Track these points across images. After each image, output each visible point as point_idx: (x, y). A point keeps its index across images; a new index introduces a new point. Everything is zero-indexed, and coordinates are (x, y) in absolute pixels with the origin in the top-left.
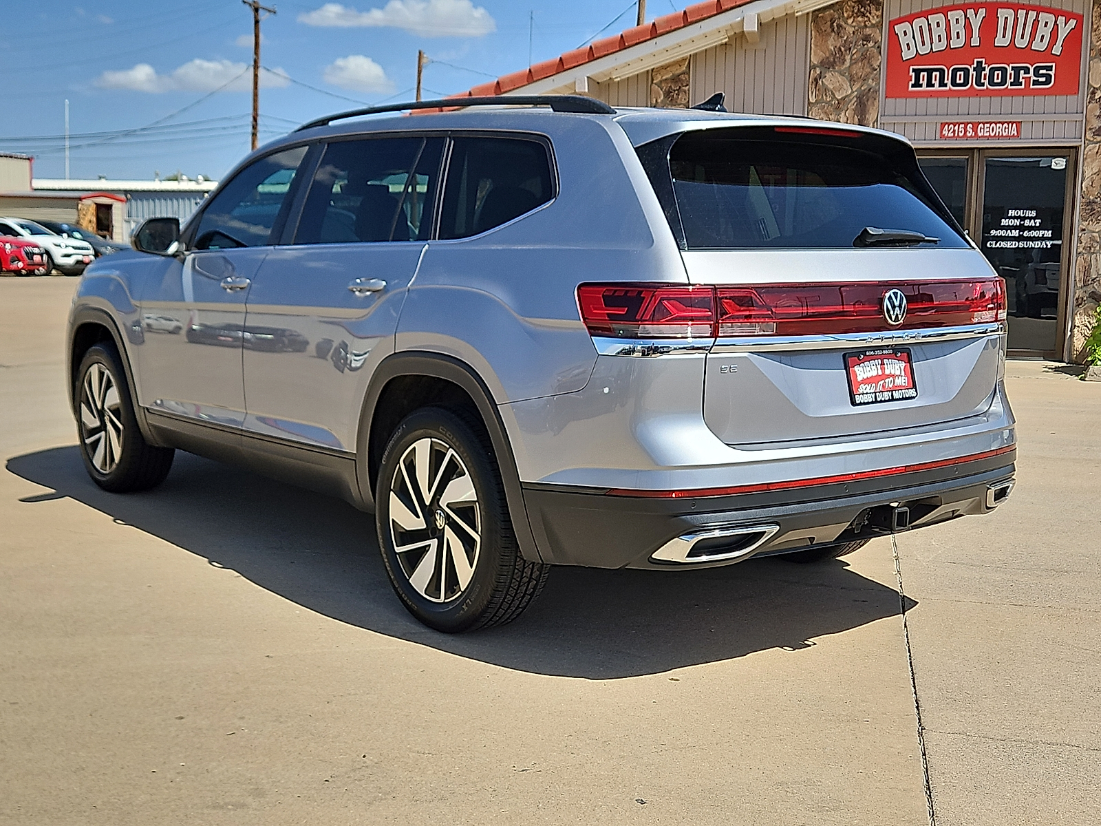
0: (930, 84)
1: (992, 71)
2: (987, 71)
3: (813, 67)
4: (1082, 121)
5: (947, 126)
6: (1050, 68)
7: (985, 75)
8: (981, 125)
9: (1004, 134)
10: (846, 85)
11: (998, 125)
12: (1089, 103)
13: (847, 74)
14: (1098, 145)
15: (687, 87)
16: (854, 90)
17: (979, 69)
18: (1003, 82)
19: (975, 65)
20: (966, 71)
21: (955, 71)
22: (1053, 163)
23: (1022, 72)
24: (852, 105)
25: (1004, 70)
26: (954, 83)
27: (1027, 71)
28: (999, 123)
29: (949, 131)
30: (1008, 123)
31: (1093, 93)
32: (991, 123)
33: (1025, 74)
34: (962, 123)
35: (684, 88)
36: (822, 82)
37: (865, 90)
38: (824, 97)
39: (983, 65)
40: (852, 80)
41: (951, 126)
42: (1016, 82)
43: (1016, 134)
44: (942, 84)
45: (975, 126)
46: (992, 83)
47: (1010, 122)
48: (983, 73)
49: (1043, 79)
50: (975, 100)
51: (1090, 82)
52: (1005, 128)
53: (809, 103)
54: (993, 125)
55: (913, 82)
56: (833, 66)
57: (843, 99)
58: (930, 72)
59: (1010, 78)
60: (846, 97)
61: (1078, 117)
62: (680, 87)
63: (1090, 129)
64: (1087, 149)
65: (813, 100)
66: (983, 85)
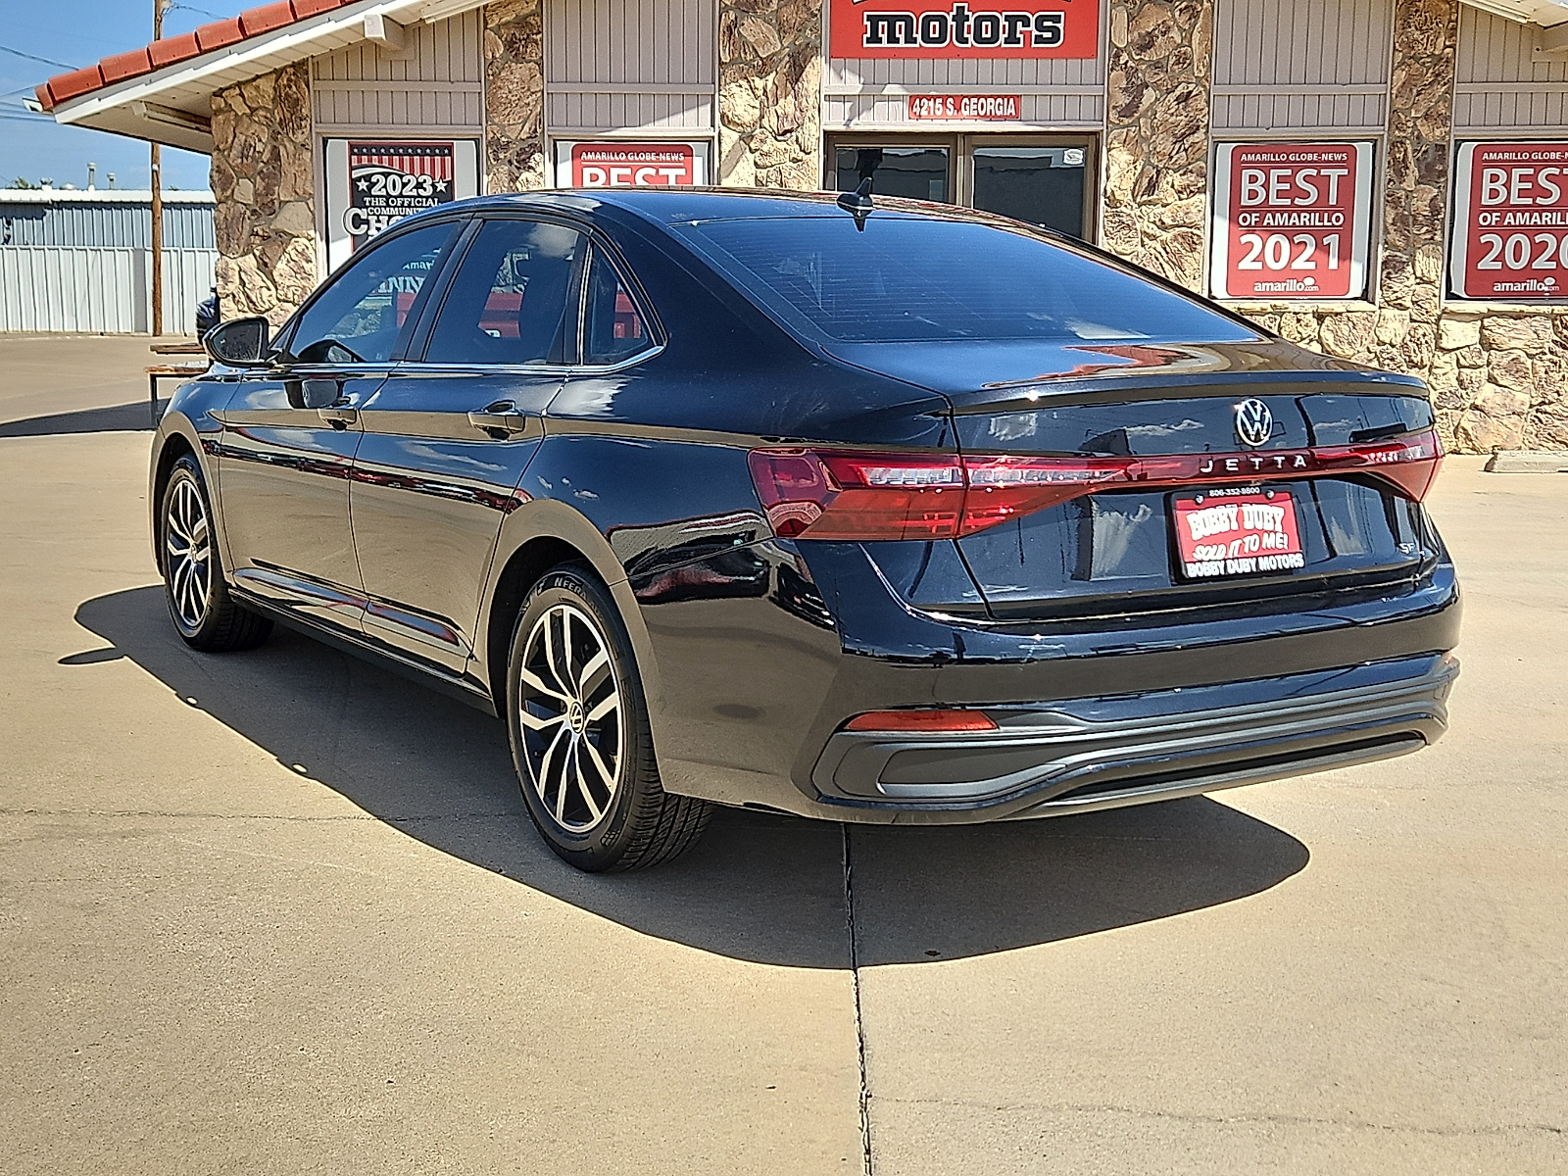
0: (892, 39)
1: (979, 20)
2: (971, 22)
3: (726, 9)
4: (1103, 96)
5: (918, 100)
6: (1057, 19)
7: (969, 26)
8: (966, 100)
9: (998, 114)
10: (774, 37)
11: (989, 99)
12: (1112, 70)
13: (774, 21)
14: (1125, 130)
15: (540, 35)
16: (785, 45)
17: (960, 18)
18: (994, 38)
19: (954, 13)
20: (943, 20)
21: (928, 20)
22: (1066, 157)
23: (1019, 24)
24: (784, 66)
25: (995, 21)
26: (926, 38)
27: (1026, 24)
28: (991, 96)
29: (921, 107)
30: (1003, 97)
31: (1117, 56)
32: (979, 97)
33: (1023, 26)
34: (939, 97)
35: (534, 36)
36: (739, 33)
37: (800, 45)
38: (743, 55)
39: (966, 13)
40: (781, 30)
41: (924, 100)
42: (1012, 39)
43: (1014, 114)
44: (909, 39)
45: (958, 101)
46: (978, 38)
47: (1006, 96)
48: (966, 23)
49: (1048, 35)
50: (956, 63)
51: (1113, 39)
52: (999, 105)
53: (721, 63)
54: (982, 100)
55: (869, 35)
56: (754, 9)
57: (770, 57)
58: (891, 21)
59: (1004, 33)
60: (774, 54)
61: (1098, 90)
62: (528, 35)
63: (1114, 107)
64: (1111, 136)
65: (726, 58)
66: (966, 41)
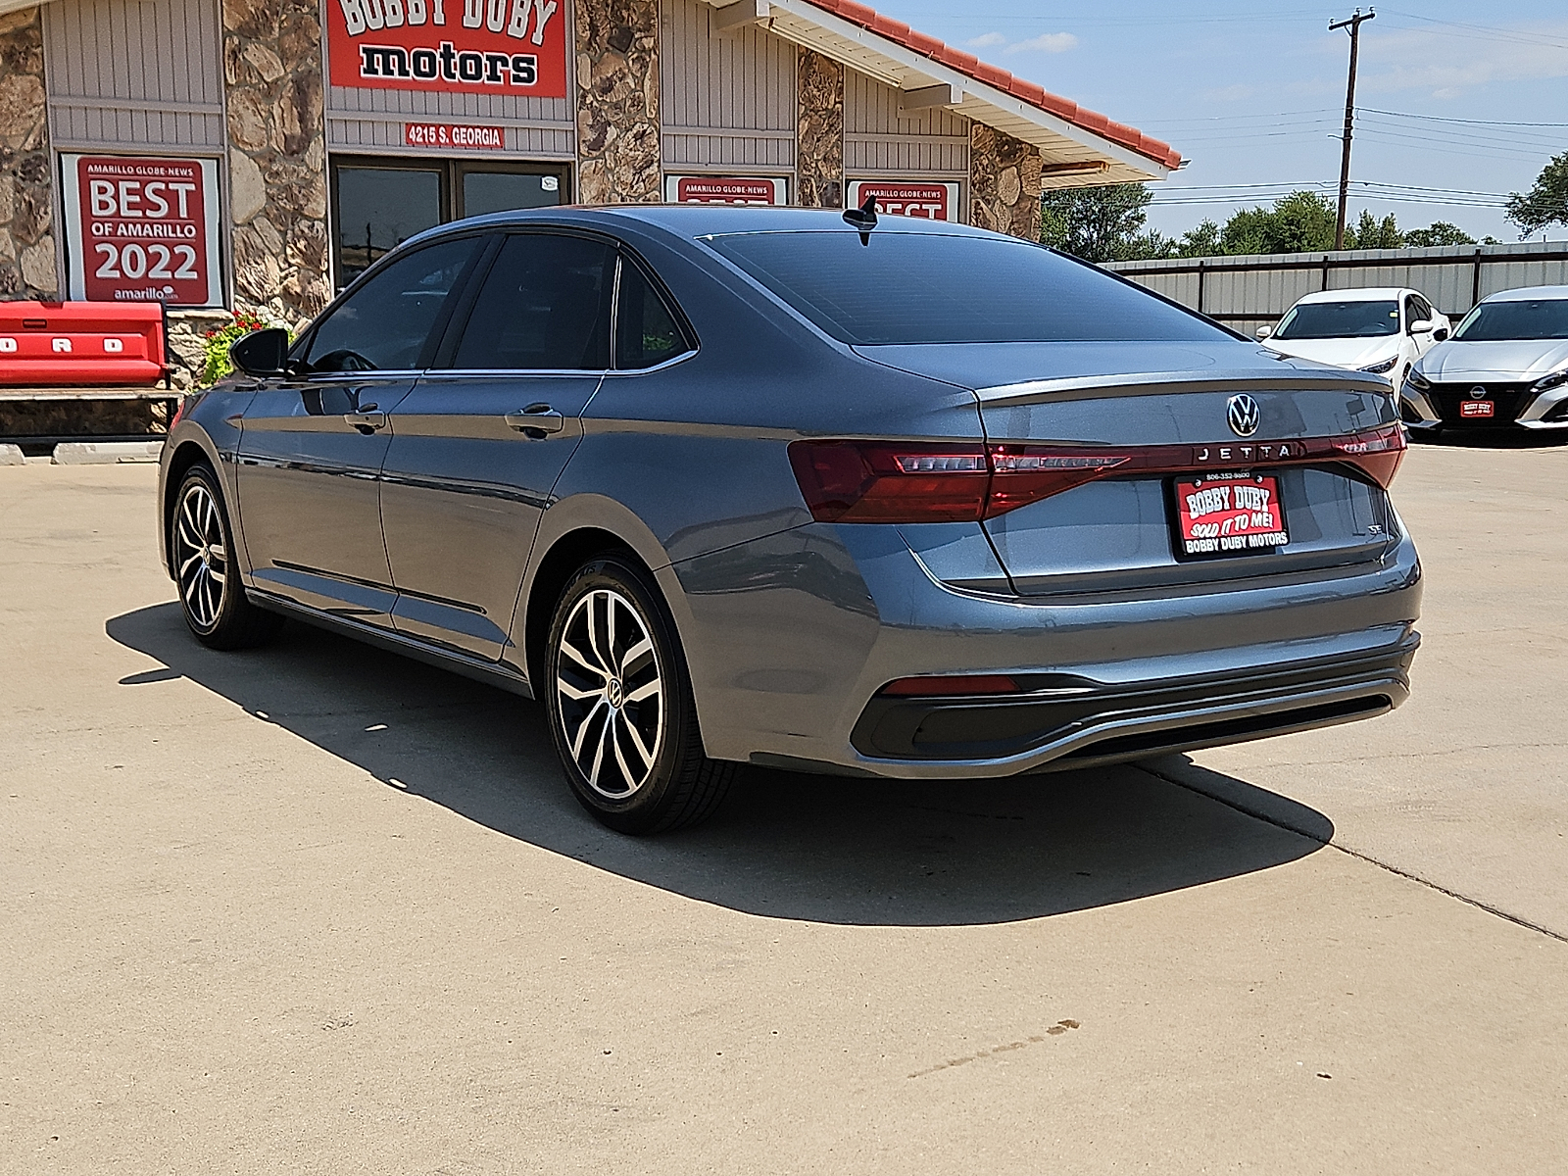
0: (388, 71)
1: (463, 59)
2: (457, 59)
3: (228, 34)
4: (573, 131)
5: (413, 128)
6: (530, 61)
7: (455, 64)
8: (456, 129)
9: (485, 143)
10: (277, 63)
11: (476, 130)
12: (580, 108)
13: (276, 48)
14: (594, 162)
15: (40, 49)
16: (288, 71)
17: (447, 55)
18: (478, 76)
19: (442, 50)
20: (432, 57)
21: (418, 56)
22: (543, 183)
23: (499, 63)
24: (288, 91)
25: (478, 59)
26: (418, 72)
27: (505, 63)
28: (478, 127)
29: (417, 135)
30: (488, 128)
31: (584, 97)
32: (467, 127)
33: (503, 66)
34: (433, 125)
35: (34, 50)
36: (244, 58)
37: (303, 72)
38: (248, 78)
39: (452, 51)
40: (284, 58)
41: (419, 128)
42: (493, 77)
43: (498, 143)
44: (403, 72)
45: (449, 129)
46: (464, 75)
47: (491, 127)
48: (452, 60)
49: (524, 75)
50: (445, 96)
51: (579, 82)
52: (485, 135)
53: (227, 85)
54: (470, 130)
55: (365, 66)
56: (256, 35)
57: (275, 82)
58: (386, 54)
59: (486, 71)
60: (277, 79)
61: (569, 126)
62: (27, 48)
63: (584, 141)
64: (582, 167)
65: (232, 81)
66: (453, 76)
